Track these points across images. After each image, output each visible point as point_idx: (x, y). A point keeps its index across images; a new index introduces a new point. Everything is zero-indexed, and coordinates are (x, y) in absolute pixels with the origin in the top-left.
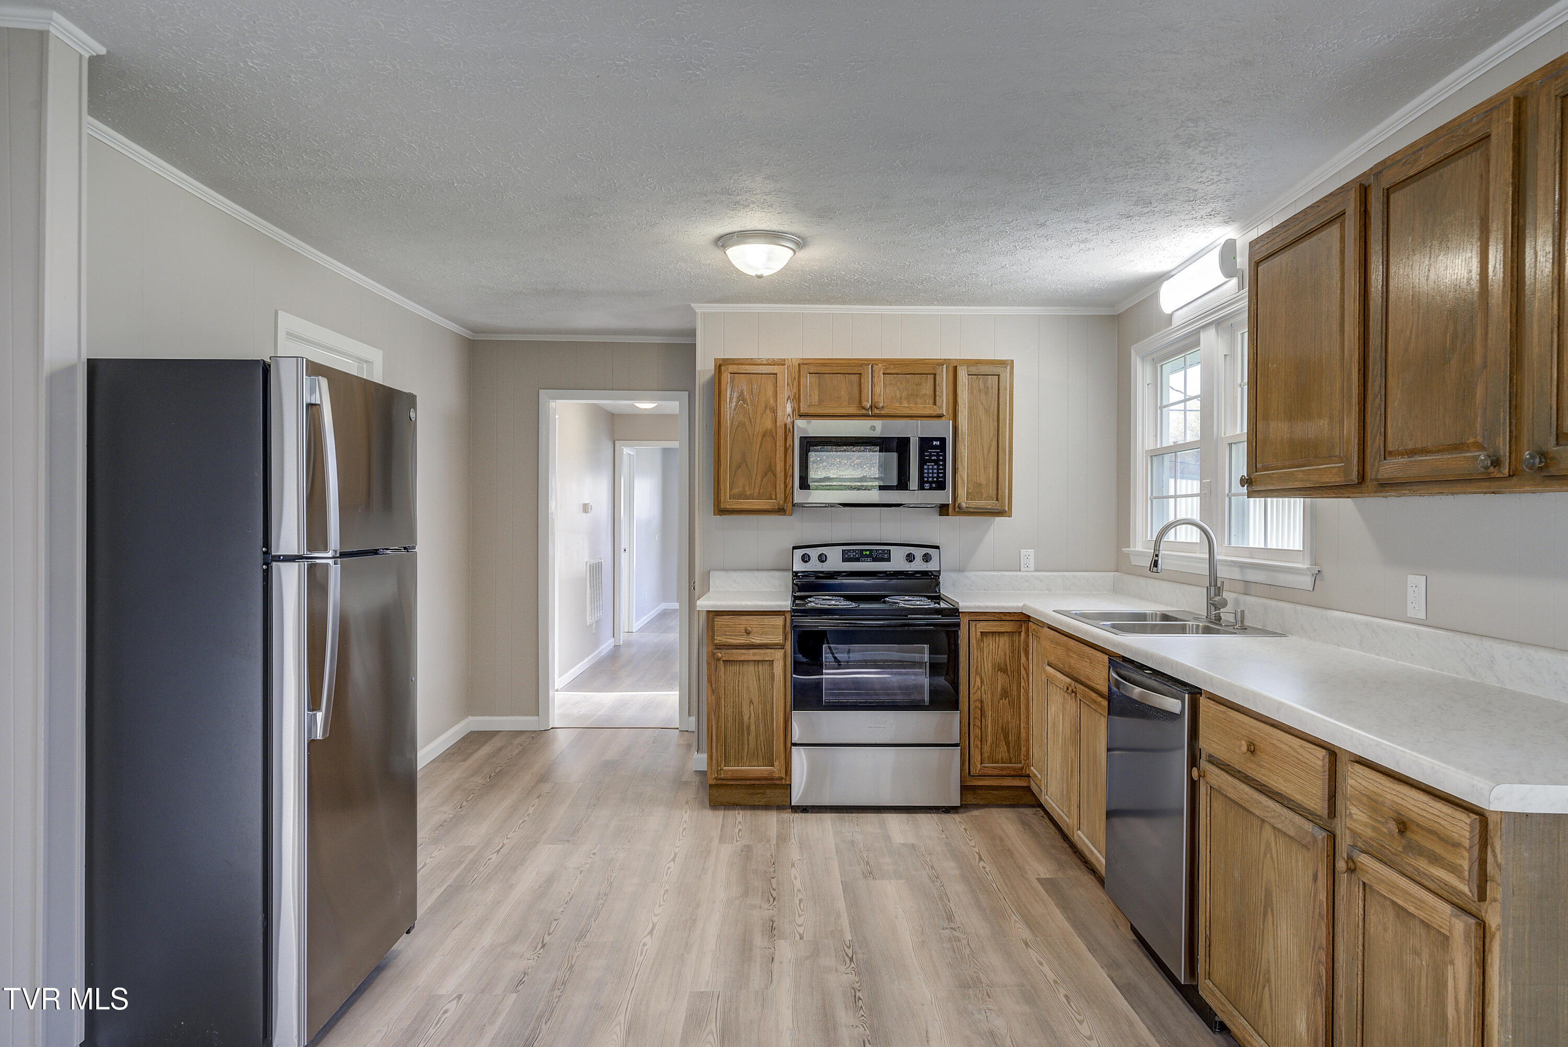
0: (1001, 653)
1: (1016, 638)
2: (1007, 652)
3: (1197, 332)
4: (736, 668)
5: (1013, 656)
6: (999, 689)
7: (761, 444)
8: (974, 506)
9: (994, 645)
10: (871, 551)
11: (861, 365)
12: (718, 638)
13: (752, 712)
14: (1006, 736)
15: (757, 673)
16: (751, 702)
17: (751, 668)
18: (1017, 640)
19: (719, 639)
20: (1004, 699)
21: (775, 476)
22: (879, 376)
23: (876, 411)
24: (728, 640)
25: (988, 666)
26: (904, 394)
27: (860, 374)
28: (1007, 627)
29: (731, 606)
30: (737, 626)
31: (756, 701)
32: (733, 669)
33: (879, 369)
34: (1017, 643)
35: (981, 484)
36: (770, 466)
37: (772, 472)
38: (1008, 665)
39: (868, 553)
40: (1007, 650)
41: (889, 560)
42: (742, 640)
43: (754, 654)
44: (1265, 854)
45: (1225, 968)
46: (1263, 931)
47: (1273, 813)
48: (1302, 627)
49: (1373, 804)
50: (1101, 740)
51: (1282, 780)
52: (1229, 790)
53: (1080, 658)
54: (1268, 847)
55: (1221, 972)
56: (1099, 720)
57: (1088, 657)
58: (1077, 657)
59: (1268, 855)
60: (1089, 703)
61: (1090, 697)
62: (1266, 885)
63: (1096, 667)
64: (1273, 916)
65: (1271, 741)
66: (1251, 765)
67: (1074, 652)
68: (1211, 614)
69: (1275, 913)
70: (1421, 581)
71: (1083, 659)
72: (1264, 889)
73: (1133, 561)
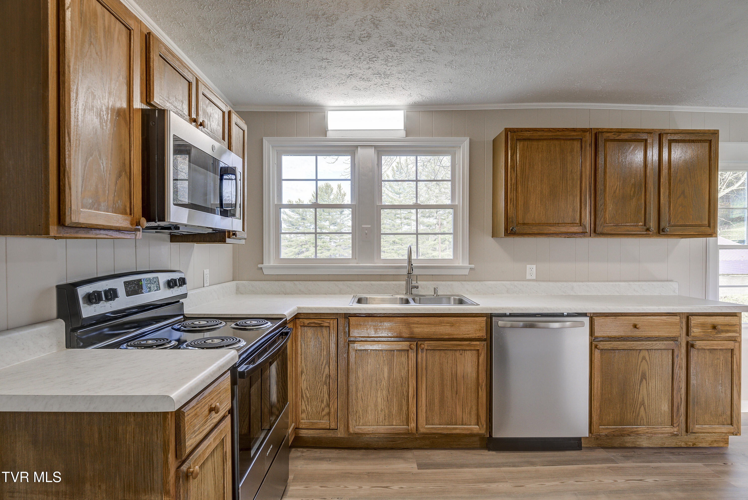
3: (357, 147)
44: (642, 361)
45: (611, 415)
46: (640, 389)
47: (651, 345)
48: (467, 290)
49: (703, 325)
50: (465, 365)
51: (657, 332)
52: (620, 346)
53: (433, 325)
54: (644, 358)
55: (609, 418)
56: (461, 354)
57: (448, 323)
58: (428, 326)
59: (644, 361)
60: (445, 348)
61: (448, 345)
62: (642, 372)
63: (463, 326)
64: (646, 381)
65: (649, 321)
66: (636, 333)
67: (421, 324)
68: (410, 293)
69: (647, 379)
70: (534, 266)
71: (438, 325)
72: (640, 374)
73: (266, 272)
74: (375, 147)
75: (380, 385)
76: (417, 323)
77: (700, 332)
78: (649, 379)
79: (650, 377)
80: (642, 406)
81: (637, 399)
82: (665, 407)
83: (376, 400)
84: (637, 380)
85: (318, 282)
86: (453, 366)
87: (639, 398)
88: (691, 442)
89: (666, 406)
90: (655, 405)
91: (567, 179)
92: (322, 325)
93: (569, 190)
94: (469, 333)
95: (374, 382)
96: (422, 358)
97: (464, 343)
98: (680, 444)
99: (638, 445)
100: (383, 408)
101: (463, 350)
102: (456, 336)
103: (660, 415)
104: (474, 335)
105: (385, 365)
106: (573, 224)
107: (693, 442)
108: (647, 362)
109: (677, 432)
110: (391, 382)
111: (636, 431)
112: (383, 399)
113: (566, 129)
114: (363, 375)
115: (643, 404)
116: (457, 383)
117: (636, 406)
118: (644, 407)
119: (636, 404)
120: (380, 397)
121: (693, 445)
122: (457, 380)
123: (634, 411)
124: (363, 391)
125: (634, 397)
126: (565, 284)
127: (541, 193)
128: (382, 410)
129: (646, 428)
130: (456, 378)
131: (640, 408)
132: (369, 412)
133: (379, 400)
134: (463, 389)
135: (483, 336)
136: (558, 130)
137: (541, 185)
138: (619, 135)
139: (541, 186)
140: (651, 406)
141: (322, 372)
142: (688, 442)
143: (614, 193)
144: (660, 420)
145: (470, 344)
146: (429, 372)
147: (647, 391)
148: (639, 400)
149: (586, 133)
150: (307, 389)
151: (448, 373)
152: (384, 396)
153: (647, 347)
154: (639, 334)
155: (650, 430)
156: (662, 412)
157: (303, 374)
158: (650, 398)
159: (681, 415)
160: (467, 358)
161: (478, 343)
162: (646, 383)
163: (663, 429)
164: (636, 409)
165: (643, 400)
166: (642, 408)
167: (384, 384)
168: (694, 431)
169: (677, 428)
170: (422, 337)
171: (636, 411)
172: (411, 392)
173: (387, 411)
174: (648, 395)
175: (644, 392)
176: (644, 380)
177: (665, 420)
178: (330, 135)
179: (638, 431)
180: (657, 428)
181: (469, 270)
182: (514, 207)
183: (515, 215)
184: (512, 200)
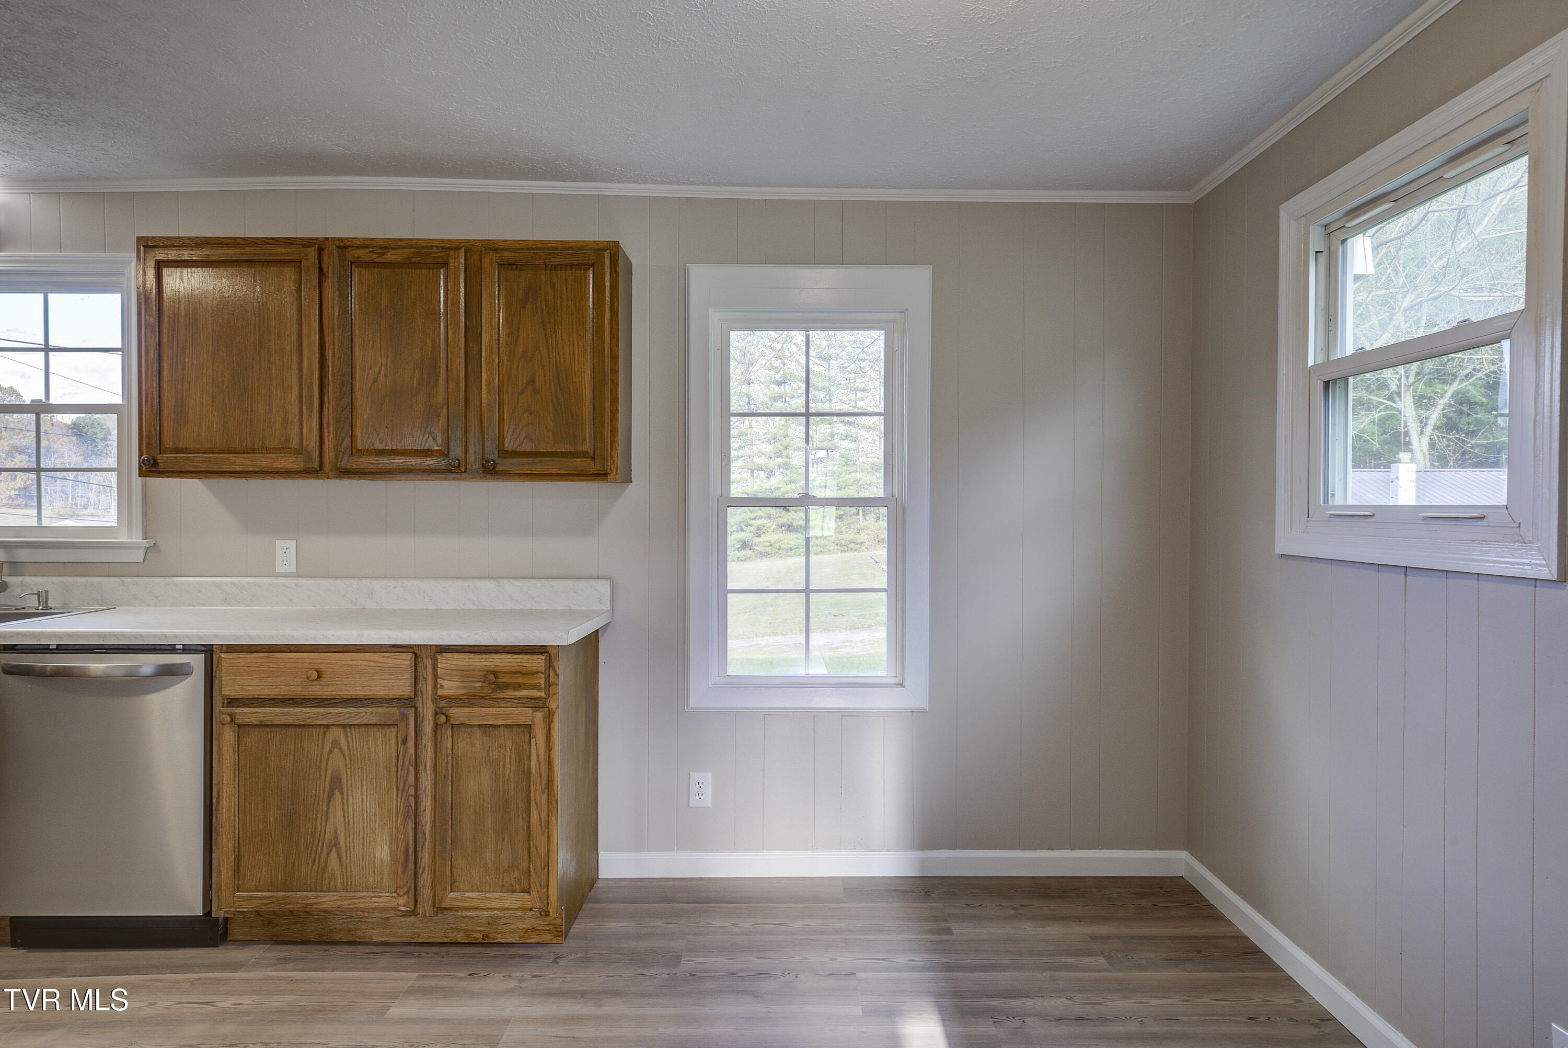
44: (331, 752)
45: (265, 869)
46: (327, 812)
47: (348, 716)
48: (135, 597)
49: (465, 674)
51: (359, 688)
52: (278, 718)
54: (336, 744)
55: (258, 875)
59: (336, 750)
62: (332, 774)
64: (342, 794)
65: (343, 663)
66: (315, 688)
69: (345, 790)
70: (292, 544)
72: (328, 779)
77: (458, 688)
78: (348, 790)
79: (349, 785)
80: (334, 849)
81: (322, 834)
82: (383, 852)
84: (322, 791)
87: (328, 831)
88: (479, 932)
89: (386, 850)
90: (361, 846)
91: (269, 351)
93: (274, 376)
98: (453, 935)
99: (360, 937)
103: (371, 870)
106: (284, 449)
107: (482, 931)
108: (344, 756)
109: (405, 906)
111: (315, 903)
113: (272, 239)
115: (335, 843)
117: (319, 848)
118: (337, 851)
119: (320, 844)
121: (483, 939)
123: (315, 859)
125: (316, 829)
126: (354, 582)
127: (213, 381)
129: (336, 898)
131: (328, 854)
136: (255, 243)
137: (213, 363)
138: (383, 254)
139: (213, 366)
140: (352, 850)
142: (472, 931)
143: (375, 381)
144: (371, 879)
147: (344, 816)
148: (327, 835)
149: (309, 249)
153: (340, 719)
154: (320, 691)
155: (345, 902)
156: (378, 862)
158: (351, 833)
159: (424, 870)
162: (342, 799)
163: (375, 900)
164: (320, 857)
165: (336, 837)
166: (334, 854)
168: (444, 905)
169: (406, 897)
171: (319, 860)
174: (347, 824)
175: (337, 818)
176: (337, 793)
177: (382, 879)
179: (318, 904)
180: (362, 898)
181: (142, 552)
182: (155, 412)
183: (156, 430)
184: (149, 396)
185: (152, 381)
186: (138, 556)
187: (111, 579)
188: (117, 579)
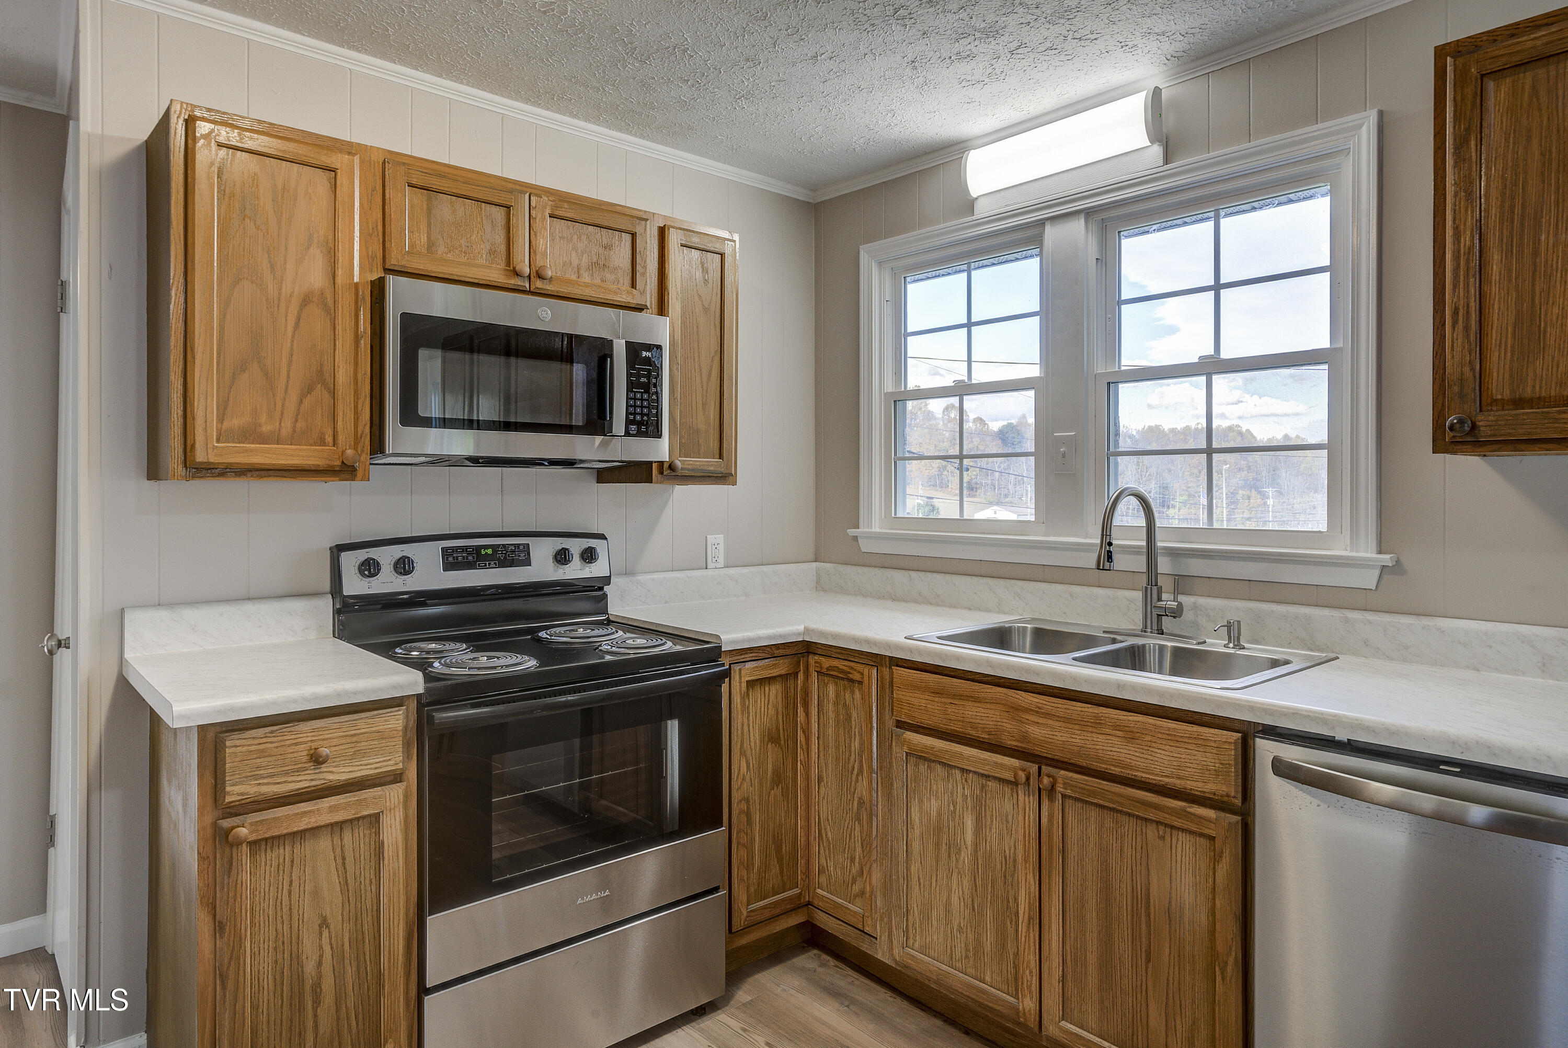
0: (772, 712)
1: (791, 683)
2: (780, 709)
3: (1042, 223)
4: (284, 852)
5: (788, 714)
6: (769, 773)
7: (298, 319)
8: (690, 467)
9: (763, 700)
10: (494, 547)
11: (511, 191)
12: (237, 789)
13: (327, 949)
14: (779, 850)
15: (338, 851)
16: (324, 923)
17: (324, 843)
18: (792, 686)
19: (235, 791)
20: (775, 787)
21: (333, 393)
22: (544, 219)
23: (539, 284)
24: (264, 789)
25: (754, 737)
26: (585, 260)
27: (508, 207)
28: (782, 668)
29: (274, 703)
30: (290, 750)
31: (335, 921)
32: (271, 857)
33: (544, 206)
34: (793, 692)
35: (698, 431)
36: (320, 372)
37: (324, 383)
38: (781, 730)
39: (490, 551)
40: (780, 705)
41: (527, 562)
42: (303, 782)
43: (332, 809)
48: (1366, 643)
50: (1174, 874)
53: (1077, 727)
56: (1162, 838)
57: (1117, 727)
58: (1064, 725)
60: (1112, 805)
61: (1120, 795)
63: (1163, 747)
67: (1047, 715)
68: (1155, 627)
71: (1090, 729)
73: (865, 546)
74: (1088, 213)
75: (957, 861)
76: (1037, 712)
83: (949, 898)
85: (954, 576)
86: (1139, 868)
92: (850, 676)
94: (1182, 773)
95: (944, 846)
96: (1051, 816)
97: (1168, 804)
100: (962, 925)
101: (1166, 825)
102: (1144, 775)
104: (1200, 784)
105: (967, 809)
110: (980, 862)
112: (962, 900)
114: (921, 819)
116: (1149, 926)
120: (957, 893)
122: (1148, 915)
124: (921, 863)
128: (960, 930)
130: (1148, 908)
132: (935, 923)
133: (955, 899)
134: (1167, 953)
135: (1228, 796)
141: (852, 790)
145: (1184, 810)
146: (1071, 862)
150: (828, 820)
151: (1122, 886)
152: (966, 893)
157: (822, 783)
160: (1179, 854)
161: (1210, 813)
167: (964, 859)
170: (1050, 756)
172: (1023, 906)
173: (971, 937)
178: (983, 210)
181: (1376, 573)
182: (1472, 338)
183: (1472, 369)
184: (1461, 313)
185: (1467, 285)
186: (1369, 579)
187: (1326, 612)
188: (1336, 613)
